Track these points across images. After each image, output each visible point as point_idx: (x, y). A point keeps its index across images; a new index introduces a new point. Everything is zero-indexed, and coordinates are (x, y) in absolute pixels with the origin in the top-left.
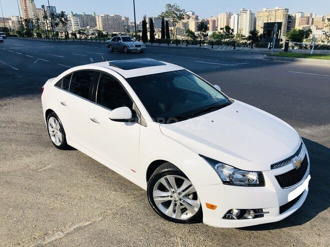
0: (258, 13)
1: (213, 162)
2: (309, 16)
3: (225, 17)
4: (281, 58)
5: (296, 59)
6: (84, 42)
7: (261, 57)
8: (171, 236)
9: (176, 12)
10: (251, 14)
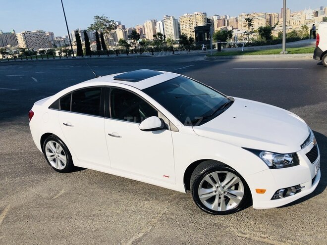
0: (181, 18)
1: (257, 152)
2: (224, 18)
3: (151, 24)
4: (220, 57)
5: (234, 57)
6: (12, 62)
7: (201, 59)
8: (225, 228)
9: (105, 23)
10: (175, 20)
